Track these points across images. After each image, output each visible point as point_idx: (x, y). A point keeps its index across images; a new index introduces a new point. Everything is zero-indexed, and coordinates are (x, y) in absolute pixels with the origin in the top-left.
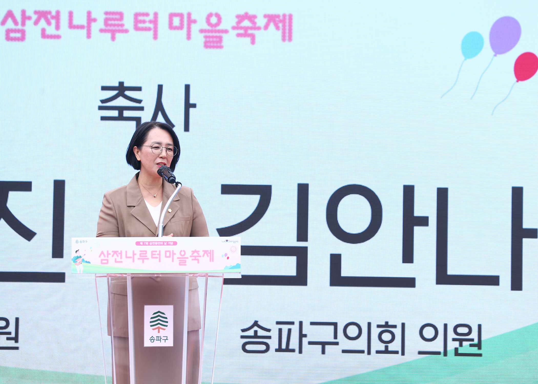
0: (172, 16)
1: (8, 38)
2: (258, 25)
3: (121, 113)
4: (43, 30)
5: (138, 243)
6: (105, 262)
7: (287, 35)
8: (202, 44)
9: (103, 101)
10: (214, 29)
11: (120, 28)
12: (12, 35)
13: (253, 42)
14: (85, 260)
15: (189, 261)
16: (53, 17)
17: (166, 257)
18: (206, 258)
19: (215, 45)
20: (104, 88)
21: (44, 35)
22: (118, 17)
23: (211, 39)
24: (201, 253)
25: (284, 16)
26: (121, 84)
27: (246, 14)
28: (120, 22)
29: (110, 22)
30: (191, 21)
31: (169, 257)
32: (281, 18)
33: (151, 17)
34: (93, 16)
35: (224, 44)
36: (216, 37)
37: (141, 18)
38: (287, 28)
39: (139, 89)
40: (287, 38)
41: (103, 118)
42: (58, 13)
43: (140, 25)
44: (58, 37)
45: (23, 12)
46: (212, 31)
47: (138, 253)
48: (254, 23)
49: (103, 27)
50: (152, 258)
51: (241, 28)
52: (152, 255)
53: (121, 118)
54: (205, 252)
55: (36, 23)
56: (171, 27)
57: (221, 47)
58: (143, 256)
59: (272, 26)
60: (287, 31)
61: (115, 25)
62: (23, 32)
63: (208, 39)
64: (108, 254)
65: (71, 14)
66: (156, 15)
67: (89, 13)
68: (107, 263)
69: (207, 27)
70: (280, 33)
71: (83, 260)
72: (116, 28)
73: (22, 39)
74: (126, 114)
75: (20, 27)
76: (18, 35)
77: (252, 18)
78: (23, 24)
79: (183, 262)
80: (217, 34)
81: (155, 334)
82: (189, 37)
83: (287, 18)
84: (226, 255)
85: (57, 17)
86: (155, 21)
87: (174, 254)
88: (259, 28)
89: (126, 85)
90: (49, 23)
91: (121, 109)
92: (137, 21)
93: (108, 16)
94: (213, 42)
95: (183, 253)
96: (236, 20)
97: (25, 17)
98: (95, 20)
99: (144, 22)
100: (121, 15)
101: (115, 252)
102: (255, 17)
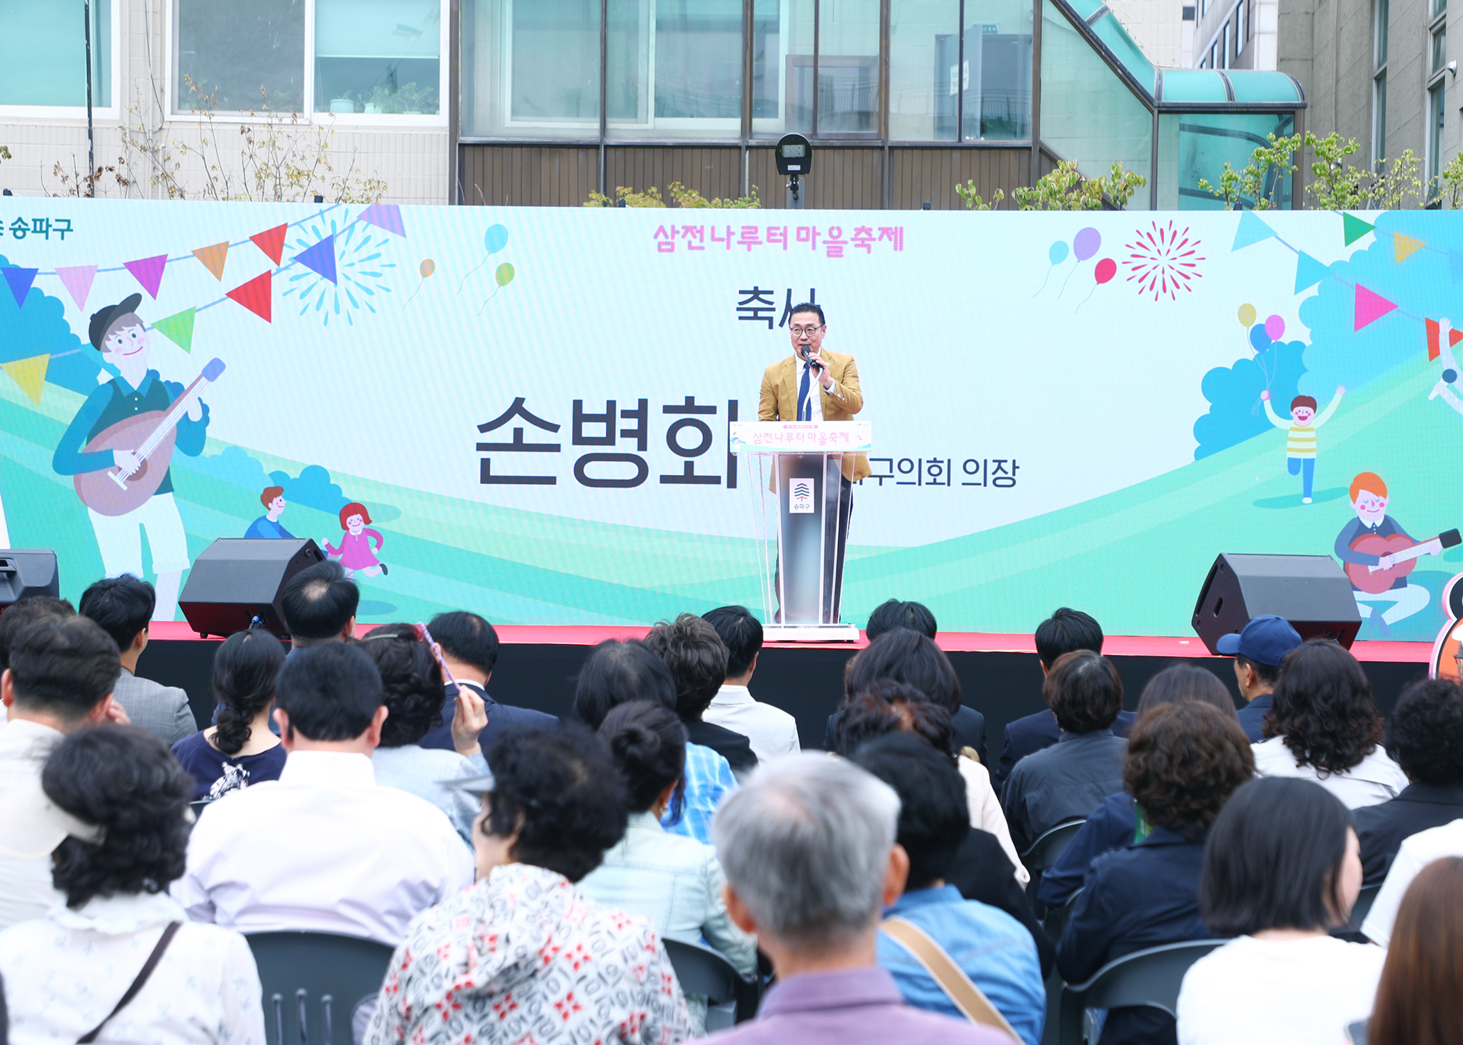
0: (799, 229)
1: (660, 250)
2: (873, 237)
3: (756, 314)
4: (690, 243)
5: (785, 427)
6: (758, 442)
7: (898, 245)
8: (826, 254)
9: (740, 303)
10: (835, 240)
11: (755, 240)
12: (664, 247)
13: (869, 252)
14: (742, 440)
15: (828, 441)
16: (698, 232)
17: (809, 438)
18: (843, 439)
19: (837, 254)
20: (741, 292)
21: (690, 247)
22: (753, 230)
23: (833, 249)
24: (838, 435)
25: (896, 228)
26: (756, 288)
27: (863, 227)
28: (755, 235)
29: (746, 235)
30: (816, 234)
31: (812, 438)
32: (893, 230)
33: (782, 230)
34: (732, 230)
35: (843, 253)
36: (838, 247)
37: (773, 231)
38: (899, 239)
39: (771, 292)
40: (898, 248)
41: (741, 318)
42: (702, 227)
43: (772, 238)
44: (702, 248)
45: (673, 227)
46: (834, 242)
47: (785, 435)
48: (870, 235)
49: (741, 240)
50: (797, 439)
51: (859, 239)
52: (797, 436)
53: (756, 317)
54: (842, 434)
55: (684, 236)
56: (799, 239)
57: (842, 256)
58: (790, 438)
59: (885, 236)
60: (898, 242)
61: (750, 238)
62: (672, 244)
63: (830, 250)
64: (761, 436)
65: (713, 228)
66: (786, 228)
67: (729, 228)
68: (760, 443)
69: (830, 239)
70: (893, 242)
71: (740, 441)
72: (752, 240)
73: (672, 250)
74: (760, 314)
75: (670, 240)
76: (669, 247)
77: (868, 231)
78: (673, 237)
79: (823, 443)
80: (839, 245)
81: (799, 502)
82: (814, 247)
83: (899, 230)
84: (859, 436)
85: (701, 231)
86: (785, 234)
87: (815, 436)
88: (874, 239)
89: (760, 289)
90: (694, 237)
91: (756, 310)
92: (769, 234)
93: (745, 230)
94: (835, 252)
95: (823, 435)
96: (855, 232)
97: (674, 232)
98: (733, 234)
99: (775, 235)
100: (756, 228)
101: (766, 434)
102: (871, 229)
